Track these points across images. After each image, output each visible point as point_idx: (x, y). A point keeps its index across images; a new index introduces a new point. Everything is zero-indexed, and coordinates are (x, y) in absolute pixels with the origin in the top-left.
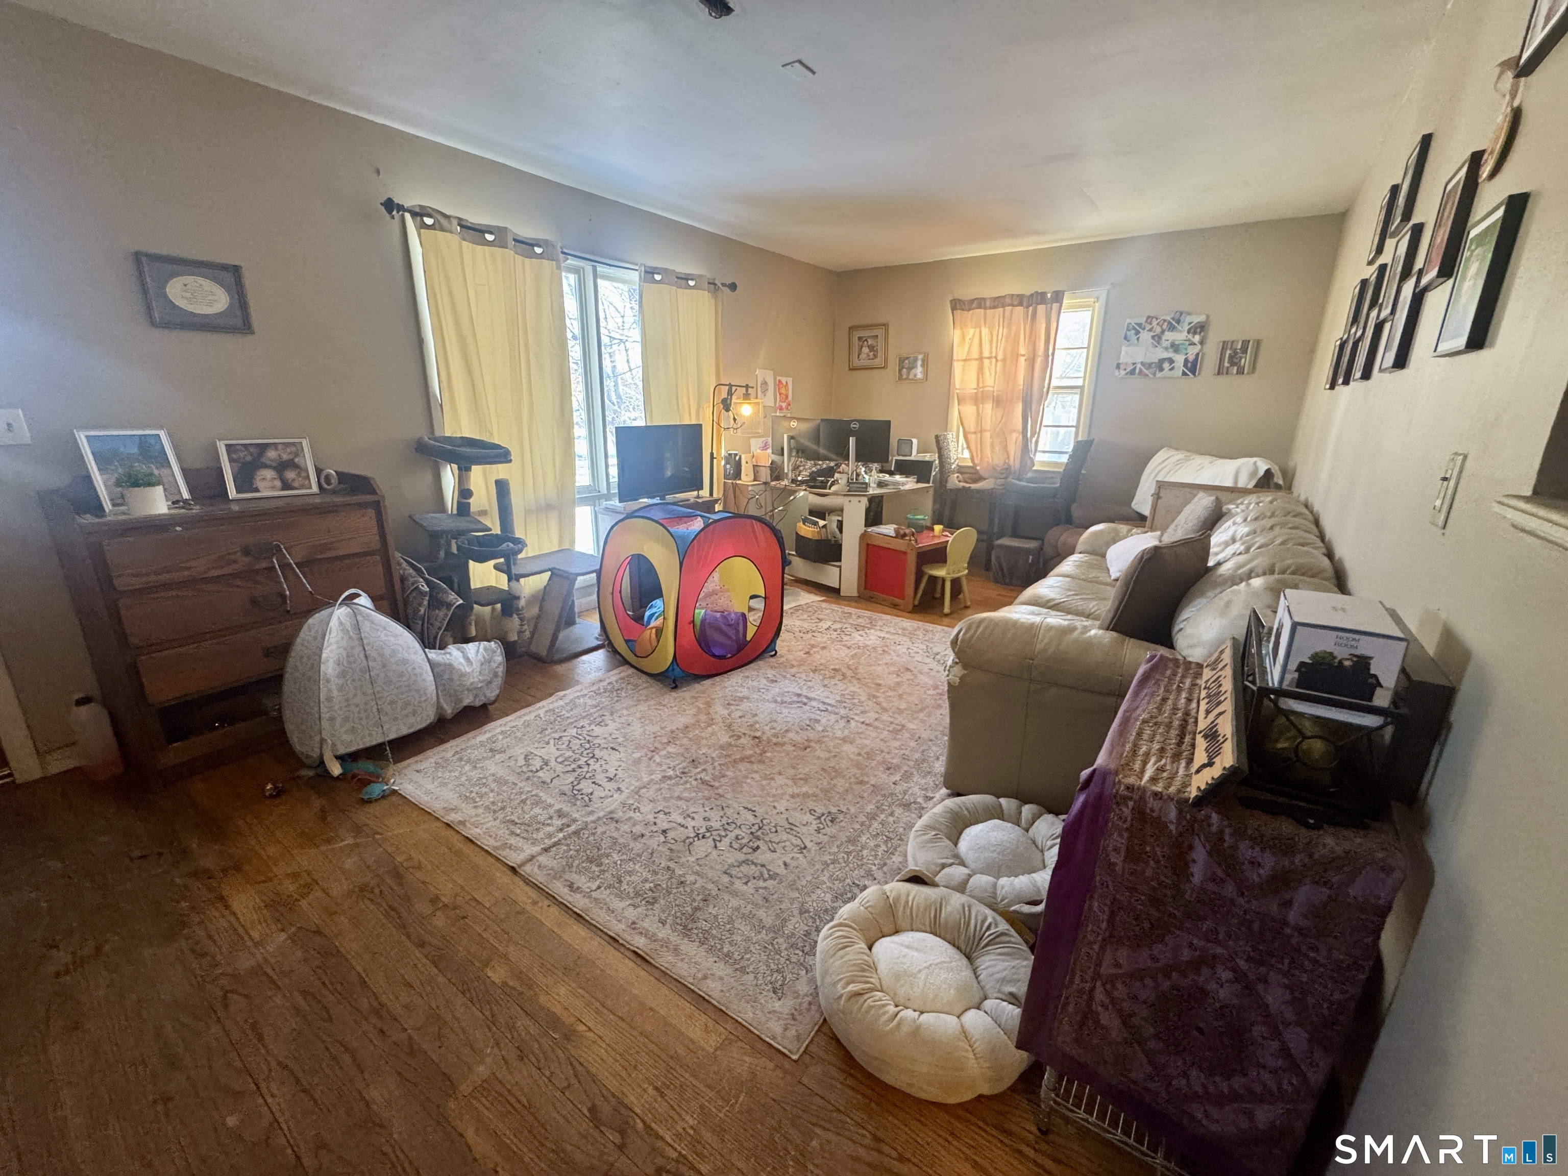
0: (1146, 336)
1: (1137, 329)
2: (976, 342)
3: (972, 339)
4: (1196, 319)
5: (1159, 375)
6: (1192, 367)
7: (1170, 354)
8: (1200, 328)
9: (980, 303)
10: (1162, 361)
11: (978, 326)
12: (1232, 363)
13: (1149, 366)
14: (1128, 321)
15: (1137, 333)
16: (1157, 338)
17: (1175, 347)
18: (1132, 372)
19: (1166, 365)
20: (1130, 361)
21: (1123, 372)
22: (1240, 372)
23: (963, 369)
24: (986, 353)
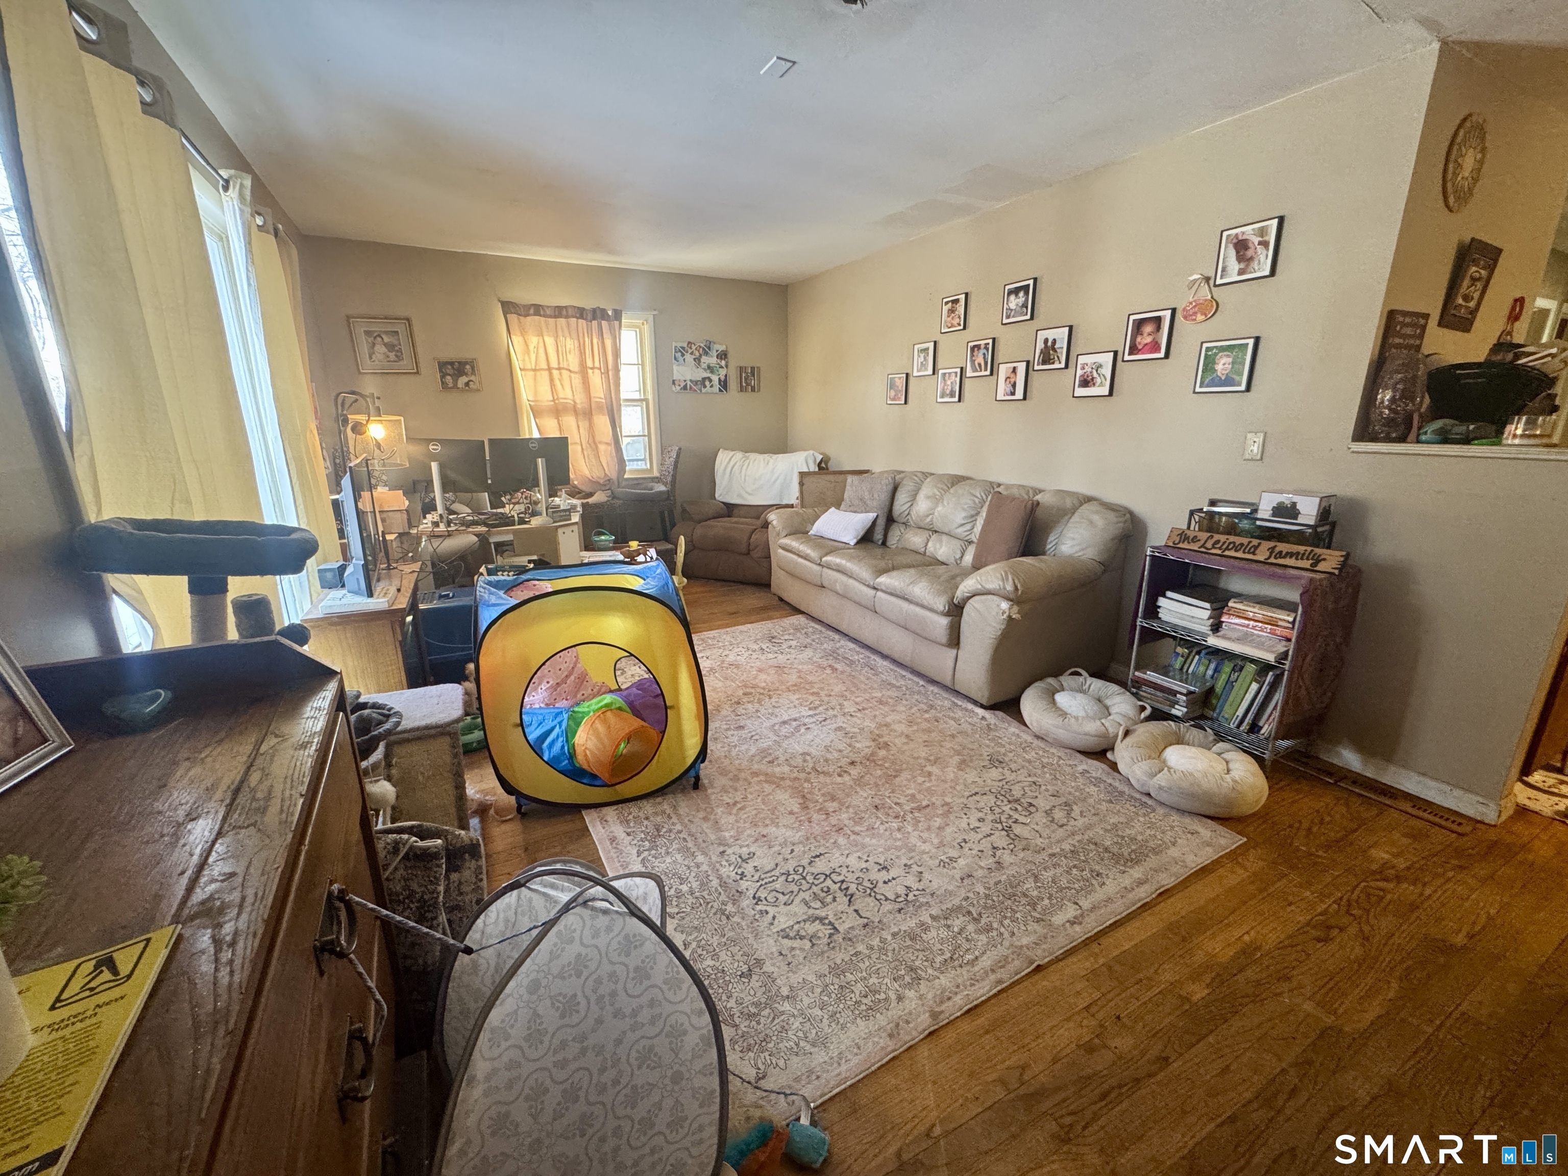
0: (689, 358)
1: (682, 351)
2: (541, 351)
3: (537, 347)
4: (721, 348)
5: (704, 390)
6: (724, 385)
7: (709, 375)
8: (723, 355)
9: (538, 310)
10: (704, 379)
11: (541, 334)
12: (748, 384)
13: (696, 383)
14: (674, 344)
15: (683, 355)
16: (698, 360)
17: (710, 368)
18: (685, 388)
19: (707, 383)
20: (682, 379)
21: (678, 388)
22: (753, 390)
23: (535, 379)
24: (554, 364)
